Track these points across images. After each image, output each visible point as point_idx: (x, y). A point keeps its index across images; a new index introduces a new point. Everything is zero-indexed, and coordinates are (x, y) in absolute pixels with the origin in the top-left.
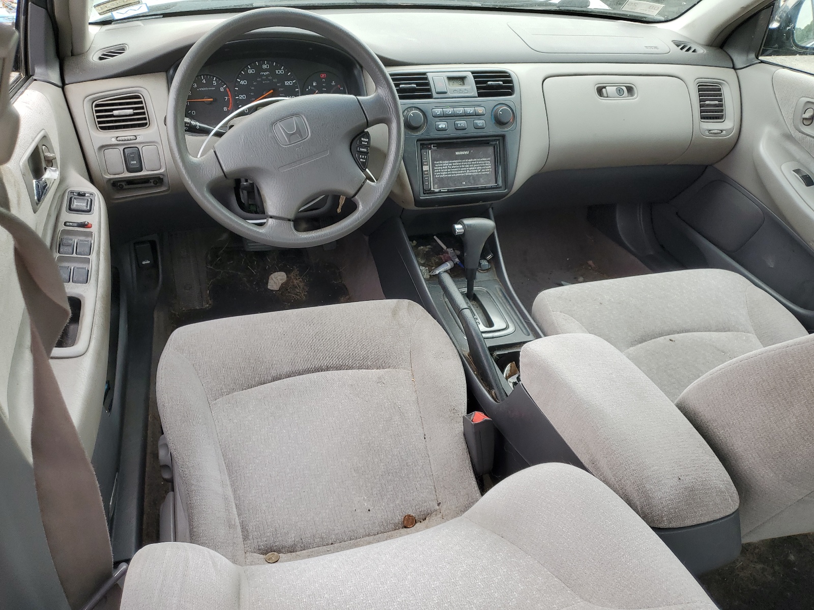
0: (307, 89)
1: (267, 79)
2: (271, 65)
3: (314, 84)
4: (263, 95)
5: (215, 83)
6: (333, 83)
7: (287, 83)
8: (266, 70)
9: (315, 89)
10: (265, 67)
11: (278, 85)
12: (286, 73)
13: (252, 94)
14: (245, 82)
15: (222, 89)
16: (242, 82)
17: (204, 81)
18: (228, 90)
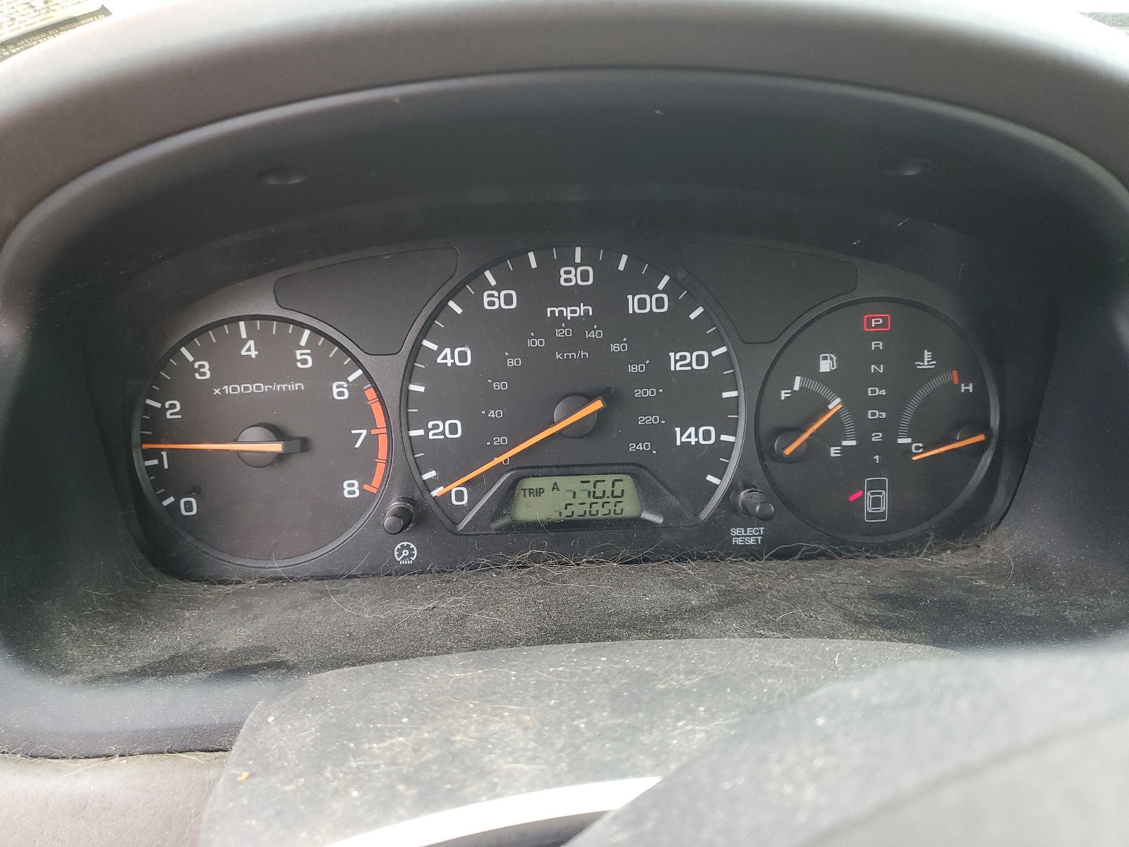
0: (784, 394)
1: (577, 342)
2: (605, 271)
3: (825, 366)
4: (552, 423)
5: (304, 358)
6: (927, 361)
7: (682, 361)
8: (573, 296)
9: (823, 391)
10: (570, 277)
11: (631, 369)
12: (678, 309)
13: (492, 414)
14: (463, 357)
15: (340, 391)
16: (448, 357)
17: (250, 350)
18: (370, 394)
